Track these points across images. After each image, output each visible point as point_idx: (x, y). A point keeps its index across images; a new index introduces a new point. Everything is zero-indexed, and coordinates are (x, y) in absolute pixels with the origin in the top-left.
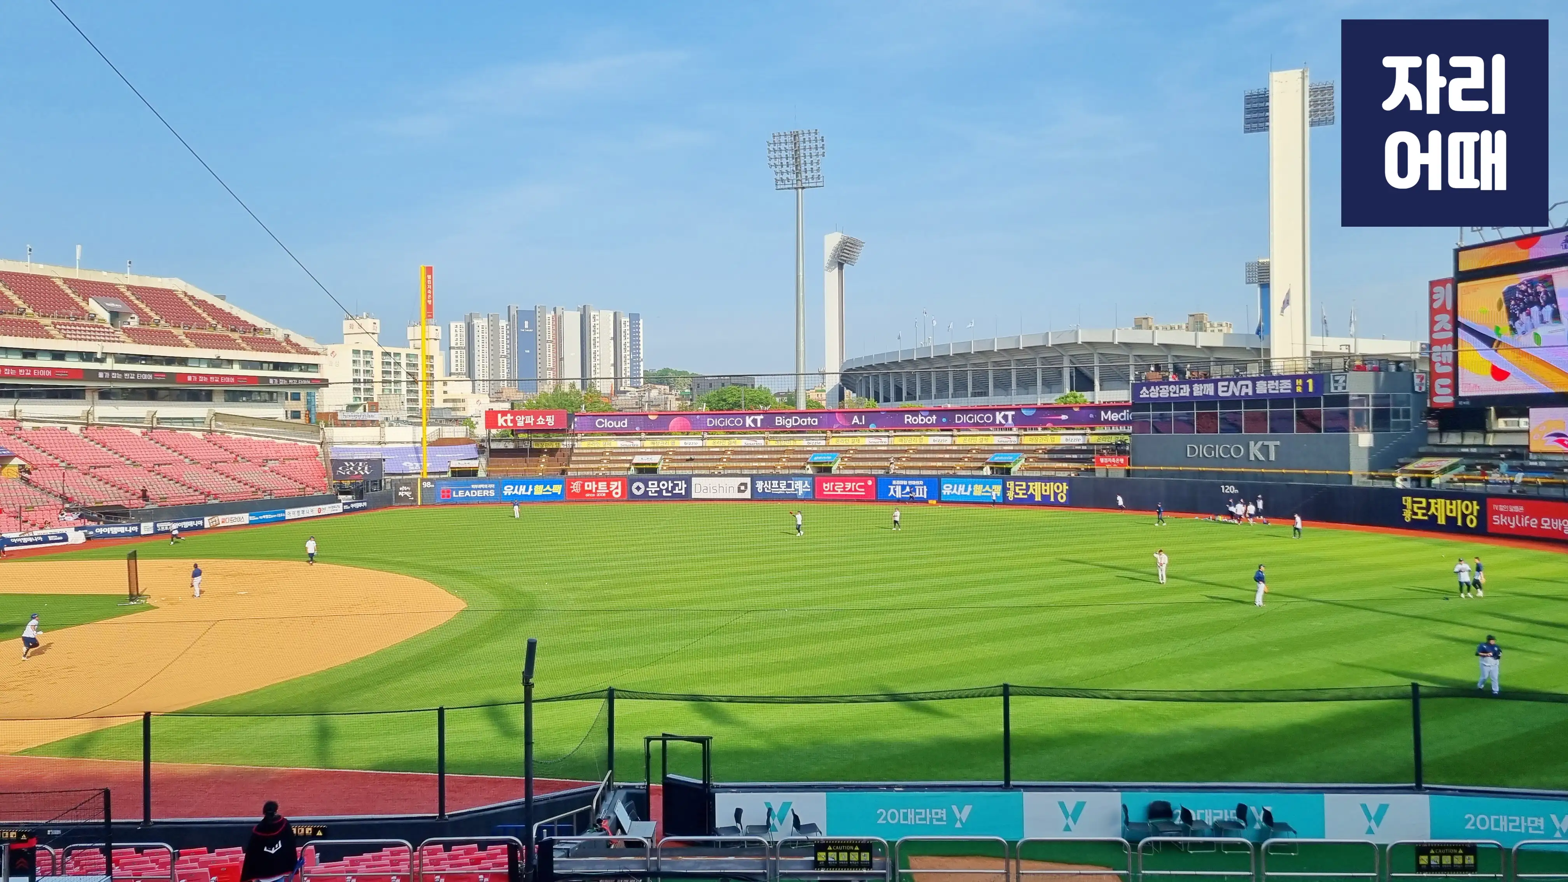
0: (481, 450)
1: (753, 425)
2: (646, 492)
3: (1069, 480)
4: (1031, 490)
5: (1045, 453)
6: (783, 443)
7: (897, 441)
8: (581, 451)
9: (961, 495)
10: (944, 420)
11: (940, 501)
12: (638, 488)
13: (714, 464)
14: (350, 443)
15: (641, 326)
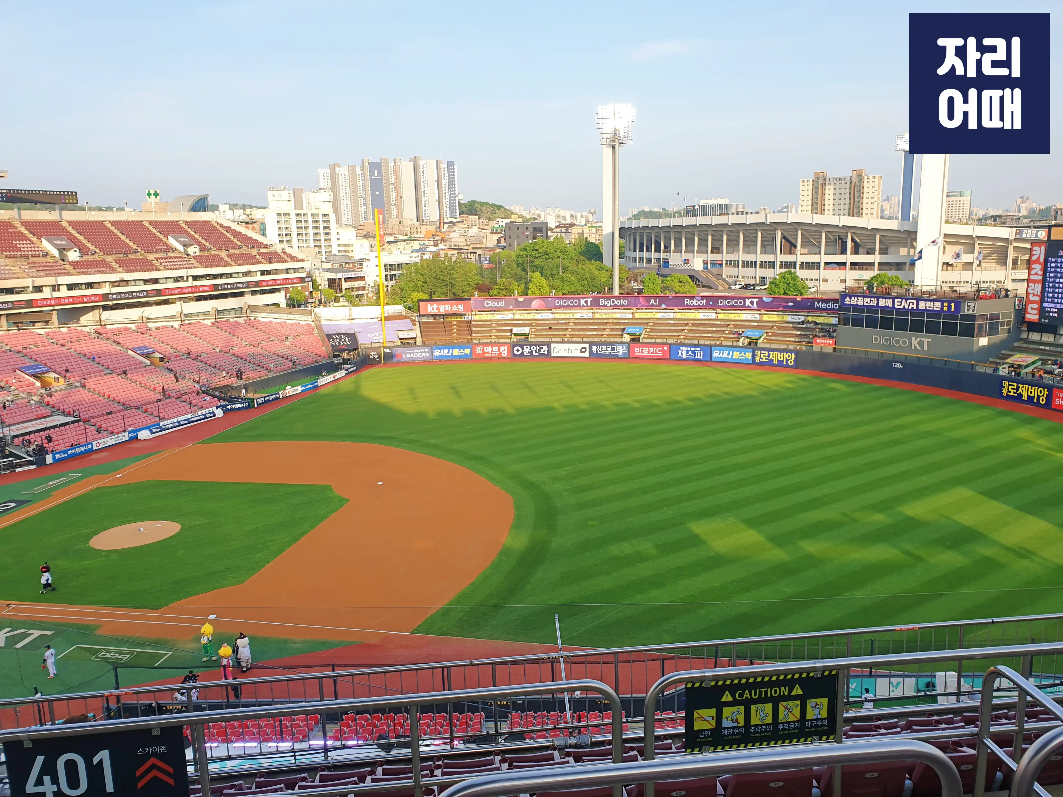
1: (585, 305)
2: (523, 353)
3: (797, 353)
4: (771, 357)
5: (780, 329)
6: (606, 317)
7: (679, 316)
8: (477, 323)
9: (725, 358)
10: (711, 303)
12: (518, 351)
13: (563, 333)
14: (331, 320)
15: (455, 170)
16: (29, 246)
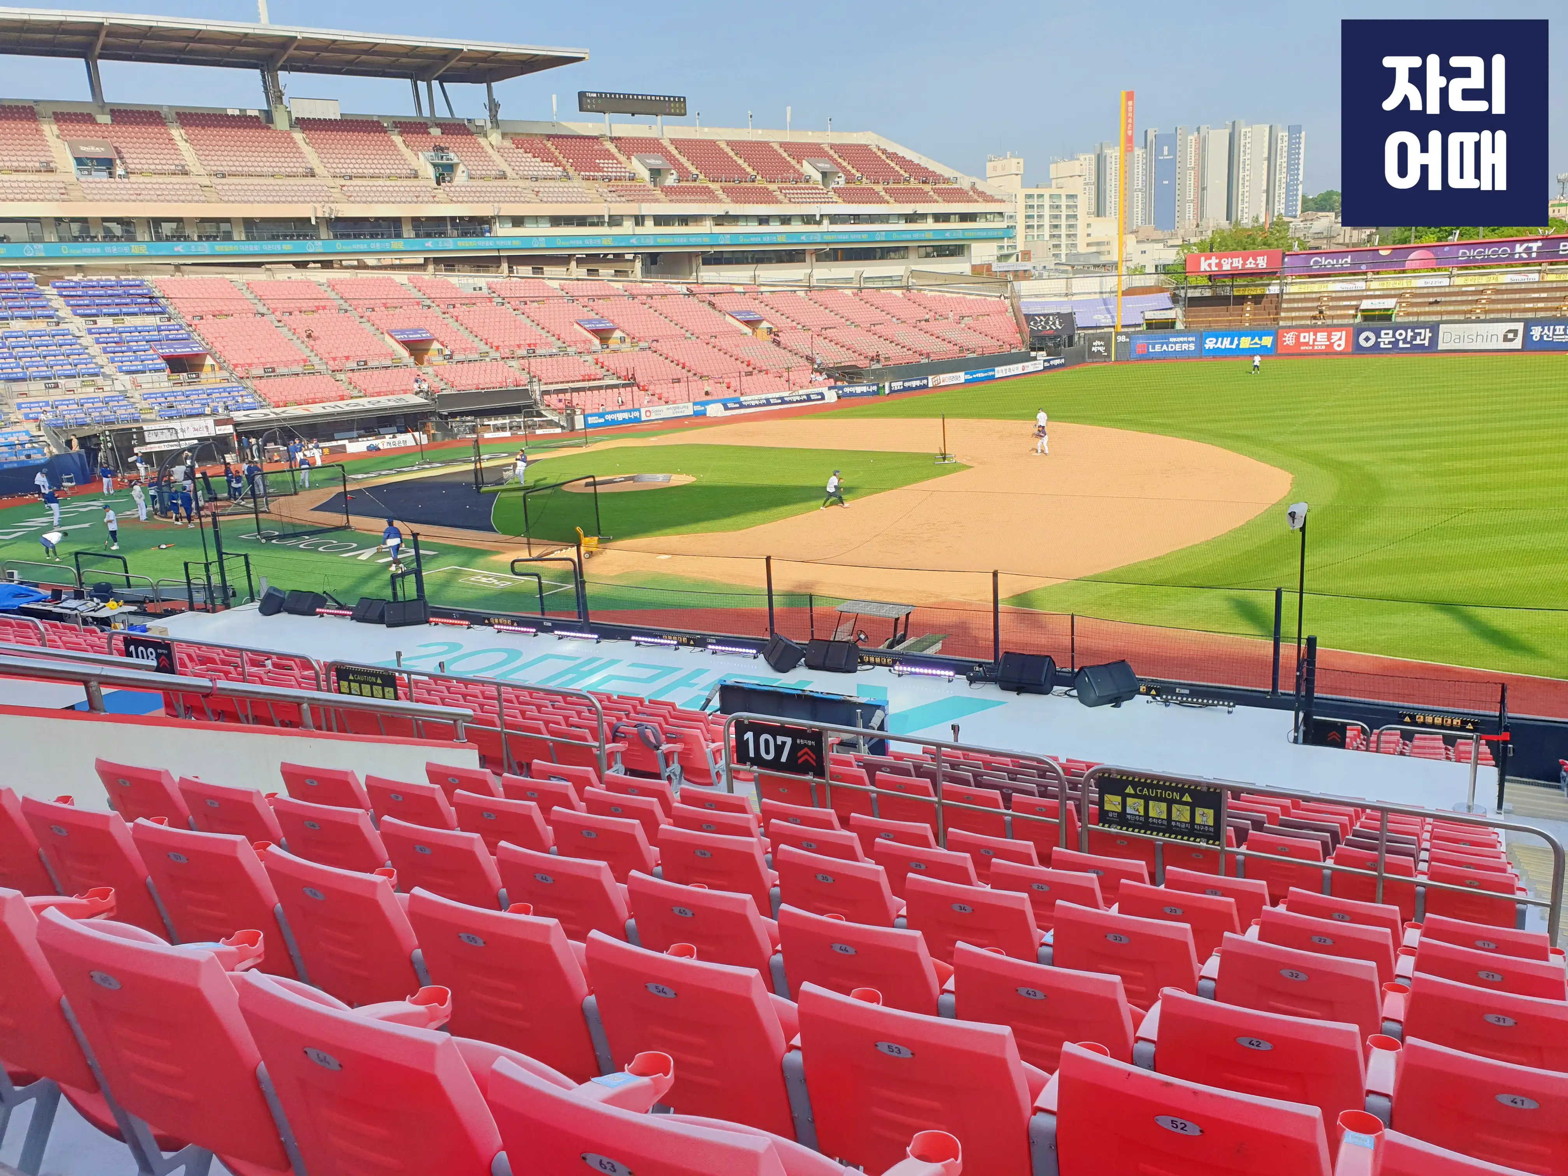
0: (1175, 299)
1: (1525, 256)
2: (1377, 343)
8: (1292, 297)
12: (1367, 339)
13: (1469, 307)
14: (1037, 296)
15: (1303, 141)
16: (615, 165)
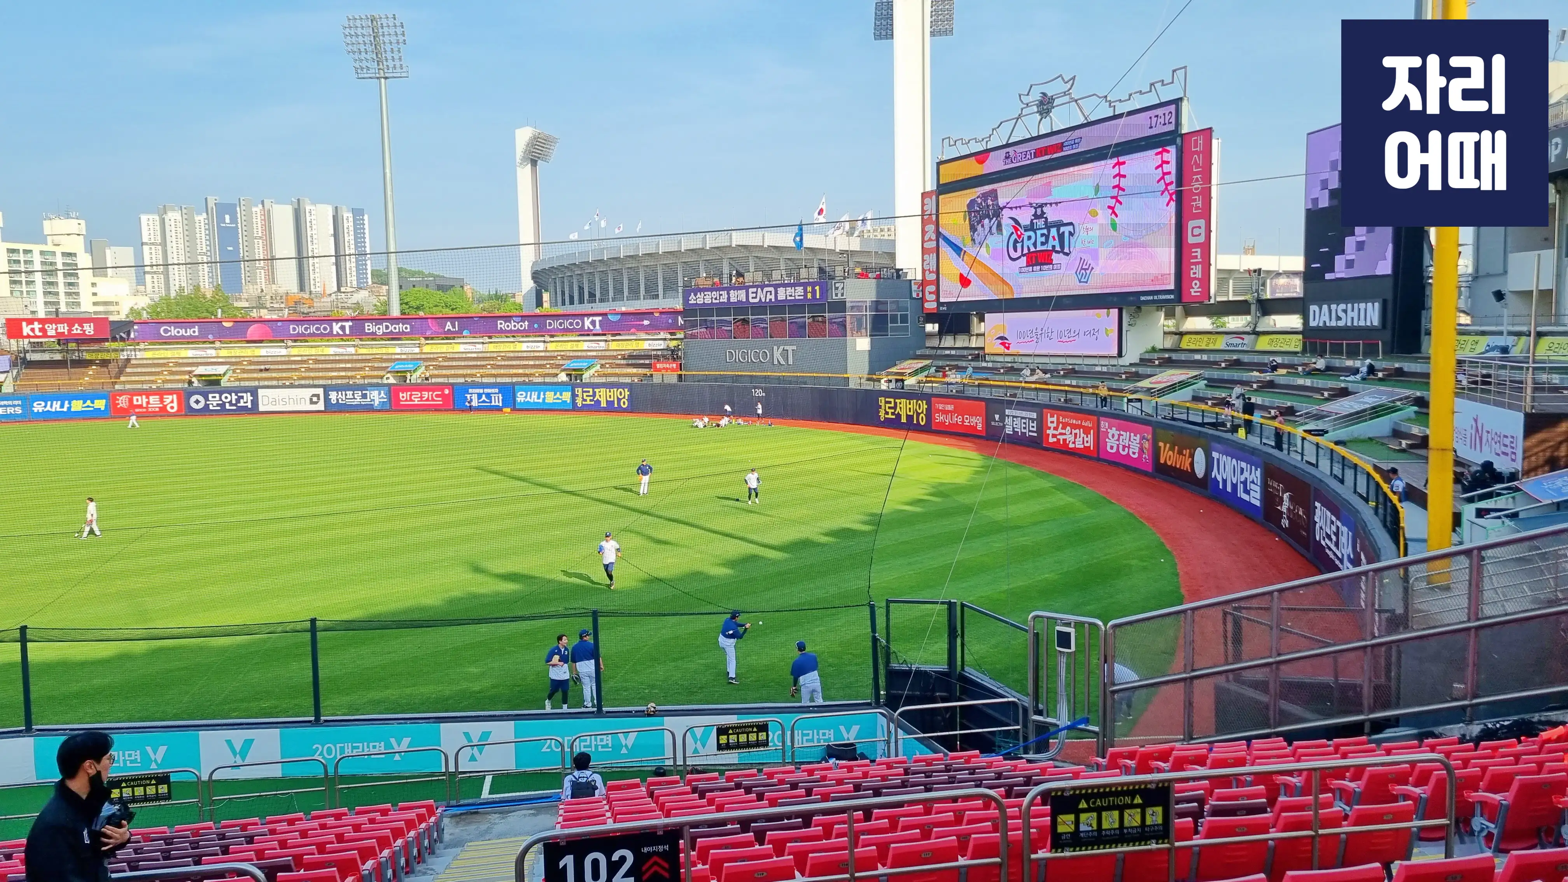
0: (15, 362)
1: (341, 333)
2: (207, 406)
3: (630, 386)
4: (597, 397)
5: (624, 359)
6: (375, 351)
7: (491, 347)
8: (140, 362)
9: (535, 403)
10: (536, 326)
11: (515, 410)
12: (197, 402)
13: (290, 375)
15: (366, 222)
